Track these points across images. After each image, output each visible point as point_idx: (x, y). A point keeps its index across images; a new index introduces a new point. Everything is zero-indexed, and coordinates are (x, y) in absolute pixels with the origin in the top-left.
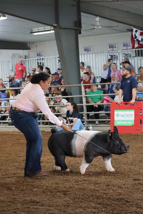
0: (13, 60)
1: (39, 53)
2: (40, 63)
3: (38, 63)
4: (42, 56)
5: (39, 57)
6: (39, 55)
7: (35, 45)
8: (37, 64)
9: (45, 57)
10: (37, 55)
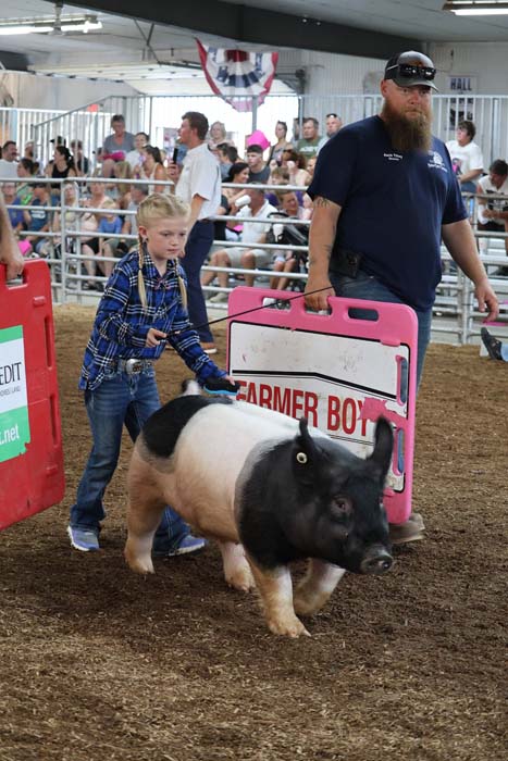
0: (368, 92)
1: (460, 80)
2: (461, 114)
3: (453, 113)
4: (469, 89)
5: (456, 91)
6: (458, 85)
7: (449, 52)
8: (448, 115)
9: (478, 93)
10: (453, 84)
